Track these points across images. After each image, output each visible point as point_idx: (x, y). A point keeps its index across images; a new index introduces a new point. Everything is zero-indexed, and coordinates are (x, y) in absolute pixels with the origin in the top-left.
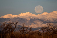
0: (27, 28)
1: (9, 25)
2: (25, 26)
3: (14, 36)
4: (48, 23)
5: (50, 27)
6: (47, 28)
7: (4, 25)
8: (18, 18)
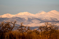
0: (26, 27)
1: (8, 24)
2: (23, 25)
3: (13, 35)
4: (45, 22)
5: (48, 26)
6: (45, 27)
7: (3, 25)
8: (17, 17)
